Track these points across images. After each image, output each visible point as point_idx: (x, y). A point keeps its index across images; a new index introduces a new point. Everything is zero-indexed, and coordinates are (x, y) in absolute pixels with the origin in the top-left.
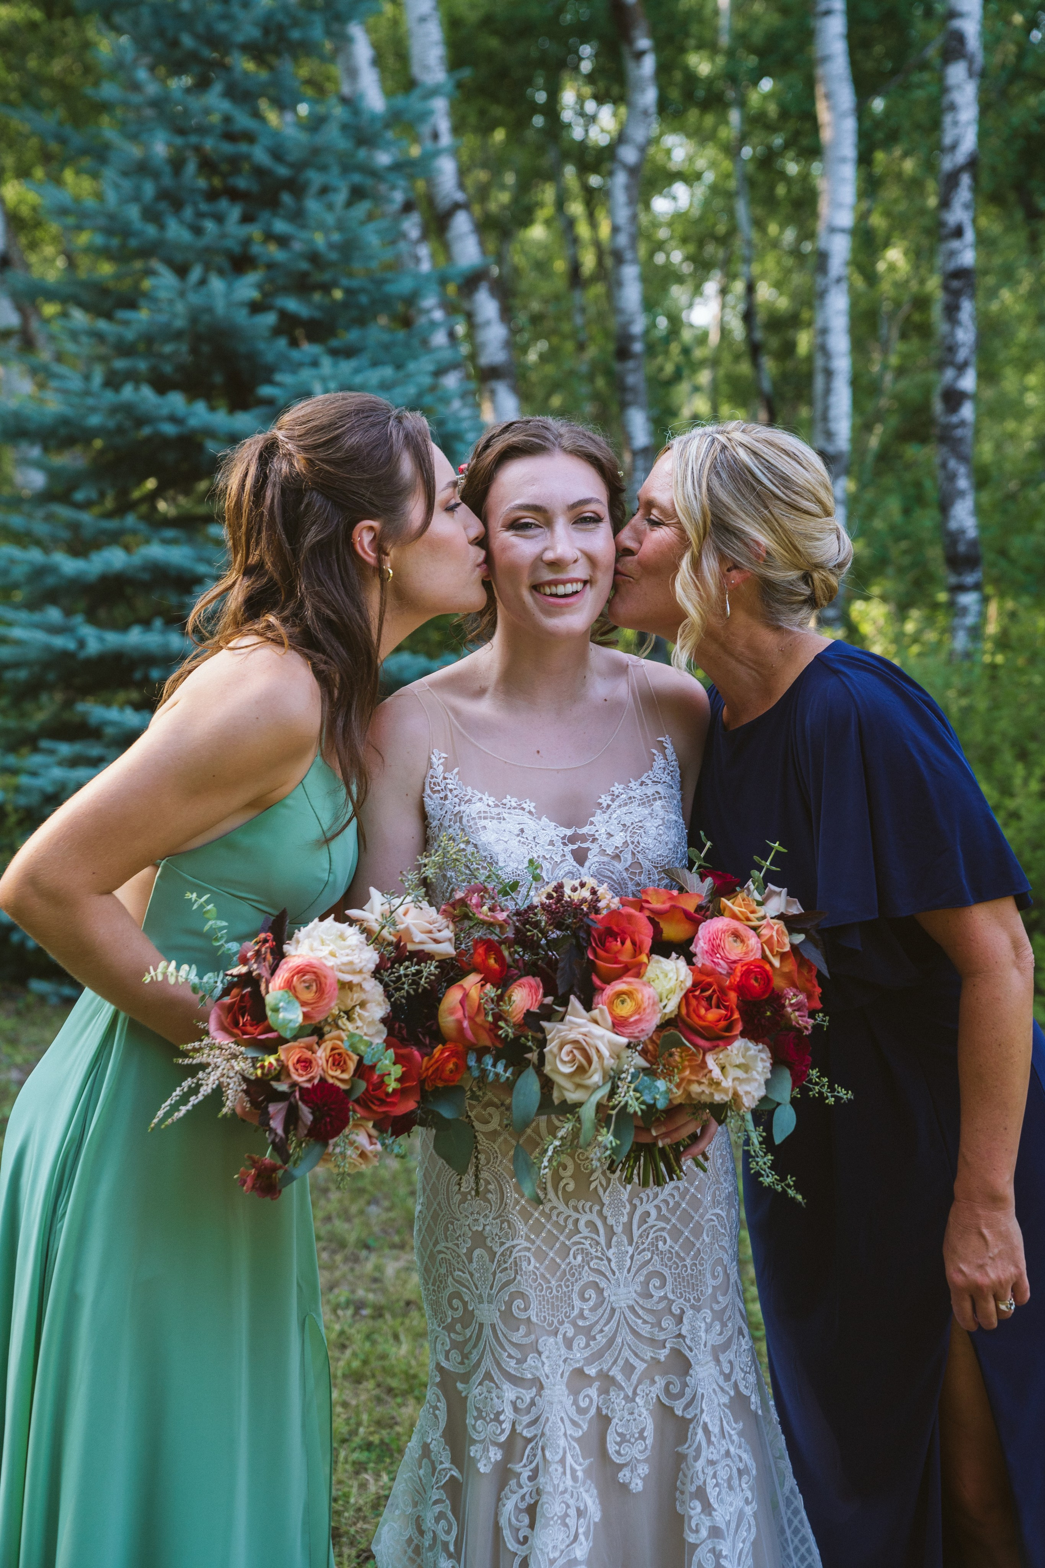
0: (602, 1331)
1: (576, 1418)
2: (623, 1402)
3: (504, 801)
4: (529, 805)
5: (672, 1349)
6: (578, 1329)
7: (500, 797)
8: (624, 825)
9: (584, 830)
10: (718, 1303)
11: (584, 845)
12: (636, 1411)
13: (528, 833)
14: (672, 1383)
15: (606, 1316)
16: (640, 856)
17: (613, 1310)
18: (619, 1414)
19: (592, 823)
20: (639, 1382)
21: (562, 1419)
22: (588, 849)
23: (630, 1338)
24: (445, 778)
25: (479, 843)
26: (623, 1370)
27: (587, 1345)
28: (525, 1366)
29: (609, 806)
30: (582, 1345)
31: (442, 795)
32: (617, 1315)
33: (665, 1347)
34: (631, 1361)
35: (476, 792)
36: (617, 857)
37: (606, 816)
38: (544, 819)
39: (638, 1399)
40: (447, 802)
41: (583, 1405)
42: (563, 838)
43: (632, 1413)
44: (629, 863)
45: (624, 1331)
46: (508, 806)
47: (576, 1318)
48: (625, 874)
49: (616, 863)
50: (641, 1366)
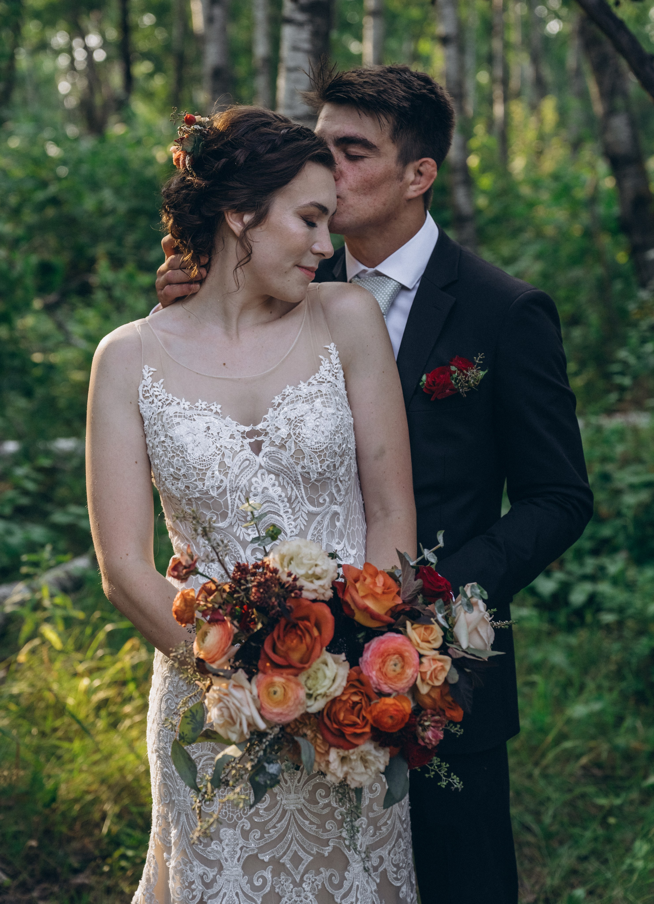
0: (274, 827)
1: (251, 893)
2: (292, 886)
3: (197, 404)
4: (216, 407)
5: (334, 847)
6: (254, 825)
7: (193, 401)
8: (289, 419)
9: (259, 427)
10: (374, 811)
11: (259, 439)
12: (303, 895)
13: (214, 430)
14: (334, 875)
15: (278, 816)
16: (301, 444)
17: (285, 812)
18: (288, 895)
19: (265, 419)
20: (306, 872)
21: (237, 894)
22: (262, 442)
23: (298, 835)
24: (153, 387)
25: (174, 436)
26: (292, 860)
27: (262, 837)
28: (209, 849)
29: (279, 404)
30: (257, 837)
31: (150, 400)
32: (288, 815)
33: (329, 846)
34: (300, 854)
35: (175, 398)
36: (282, 446)
37: (276, 413)
38: (228, 418)
39: (304, 885)
40: (153, 405)
41: (257, 884)
42: (242, 433)
43: (299, 896)
44: (293, 451)
45: (294, 829)
46: (200, 408)
47: (252, 815)
48: (291, 459)
49: (283, 452)
50: (308, 859)
